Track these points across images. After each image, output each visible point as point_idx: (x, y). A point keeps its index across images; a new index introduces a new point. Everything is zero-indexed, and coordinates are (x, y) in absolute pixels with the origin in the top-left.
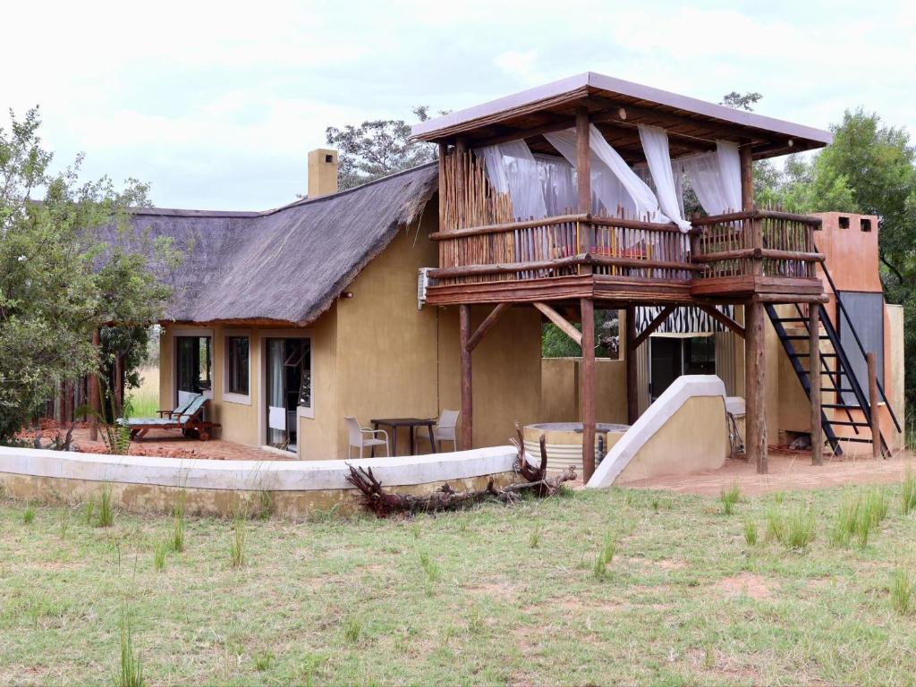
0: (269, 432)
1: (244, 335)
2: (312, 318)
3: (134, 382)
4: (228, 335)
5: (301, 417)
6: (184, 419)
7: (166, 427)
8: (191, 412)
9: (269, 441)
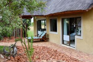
0: (63, 41)
1: (56, 18)
2: (90, 8)
3: (29, 29)
4: (50, 19)
5: (77, 38)
6: (41, 37)
7: (37, 39)
8: (42, 36)
9: (63, 43)
